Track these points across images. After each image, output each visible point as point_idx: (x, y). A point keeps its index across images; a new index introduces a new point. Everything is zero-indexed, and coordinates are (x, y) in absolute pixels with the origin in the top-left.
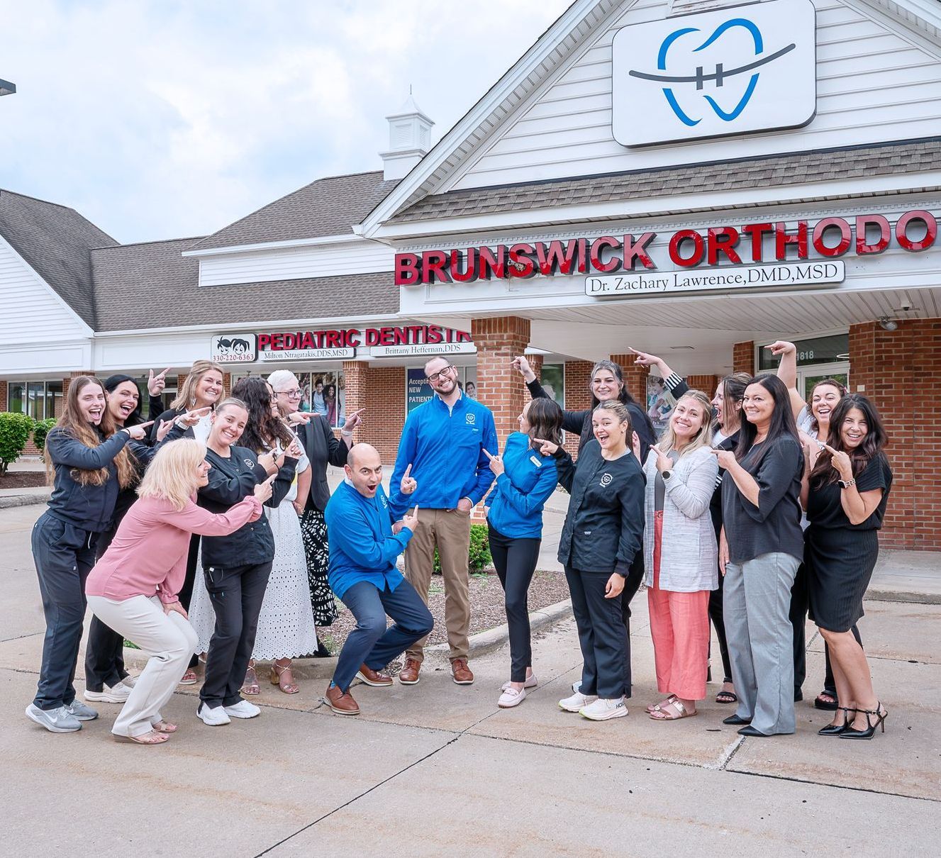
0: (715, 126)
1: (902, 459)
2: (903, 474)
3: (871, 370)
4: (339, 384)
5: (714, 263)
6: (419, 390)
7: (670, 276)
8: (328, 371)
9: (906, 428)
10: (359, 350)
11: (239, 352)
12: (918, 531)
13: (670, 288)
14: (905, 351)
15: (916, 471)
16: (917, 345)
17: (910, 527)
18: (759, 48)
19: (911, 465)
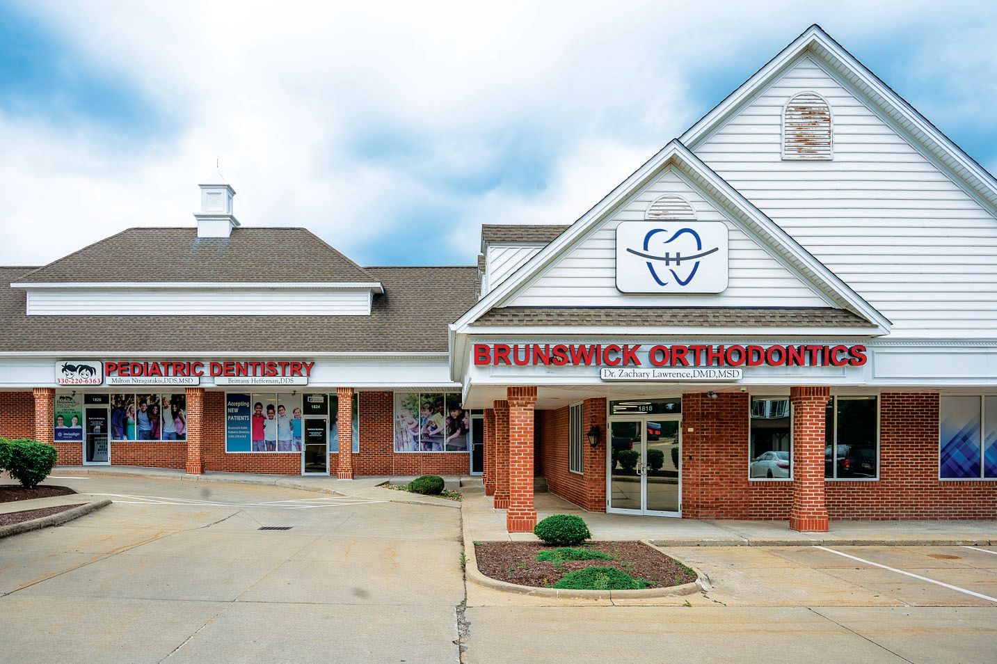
0: (673, 287)
1: (714, 470)
2: (714, 478)
3: (698, 420)
4: (163, 404)
5: (672, 365)
6: (236, 410)
7: (651, 371)
8: (152, 393)
9: (716, 452)
10: (204, 380)
11: (85, 376)
12: (721, 509)
13: (651, 377)
14: (716, 410)
15: (720, 476)
16: (722, 407)
17: (717, 507)
18: (700, 248)
19: (718, 473)
